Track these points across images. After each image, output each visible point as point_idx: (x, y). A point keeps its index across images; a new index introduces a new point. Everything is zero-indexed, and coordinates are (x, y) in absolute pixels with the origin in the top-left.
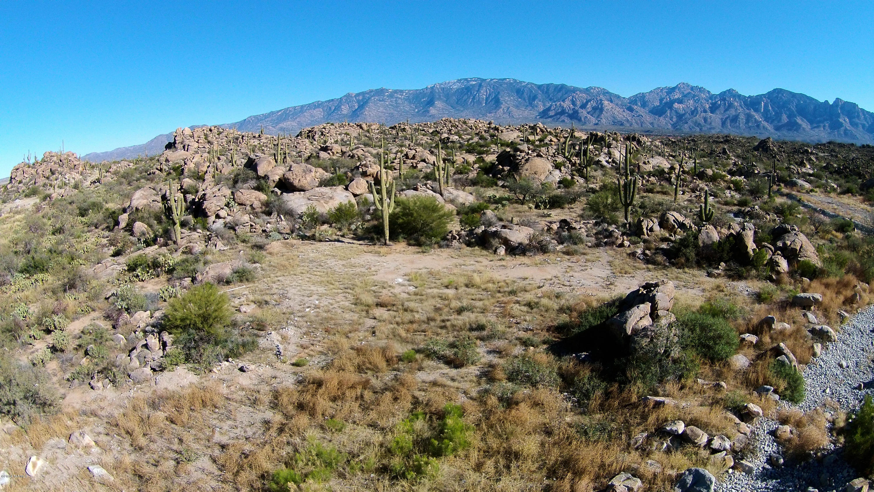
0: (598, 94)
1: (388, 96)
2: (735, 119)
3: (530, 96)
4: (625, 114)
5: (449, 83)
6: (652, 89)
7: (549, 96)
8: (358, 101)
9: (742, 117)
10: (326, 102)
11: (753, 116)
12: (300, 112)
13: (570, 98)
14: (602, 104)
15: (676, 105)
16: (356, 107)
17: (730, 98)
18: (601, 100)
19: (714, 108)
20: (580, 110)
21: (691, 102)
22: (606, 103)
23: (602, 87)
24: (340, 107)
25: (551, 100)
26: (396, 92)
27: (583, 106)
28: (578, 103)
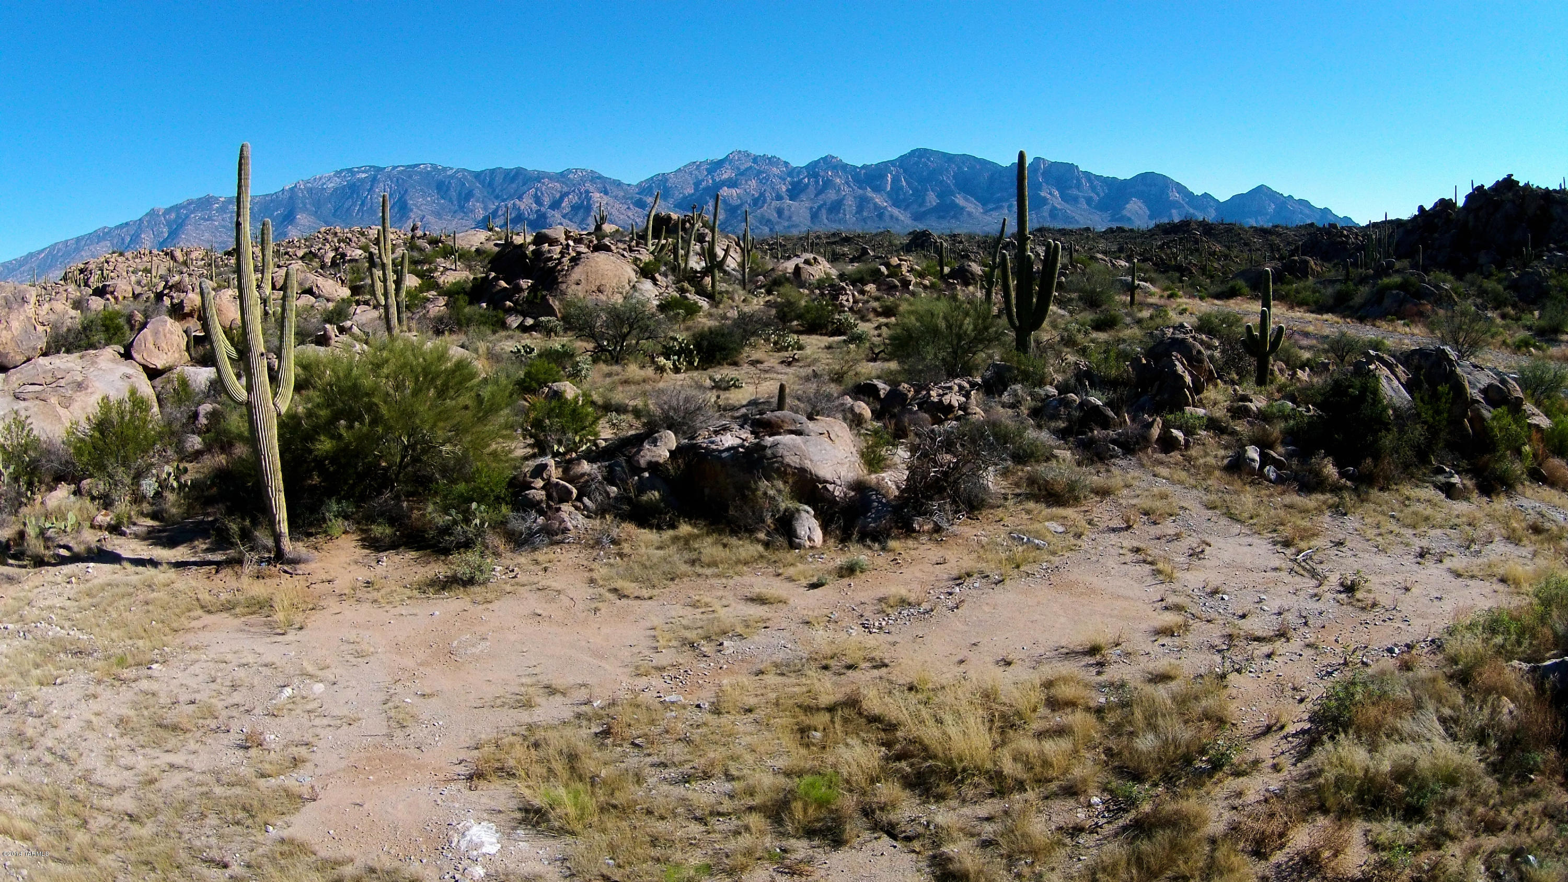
0: (583, 180)
1: (217, 209)
2: (836, 207)
3: (460, 194)
4: (630, 214)
5: (321, 178)
6: (680, 165)
7: (494, 191)
8: (169, 223)
9: (850, 203)
10: (117, 227)
11: (872, 199)
13: (532, 191)
14: (589, 199)
15: (725, 192)
17: (826, 171)
18: (587, 192)
19: (795, 191)
20: (550, 213)
21: (753, 183)
22: (596, 196)
23: (589, 169)
25: (497, 197)
27: (556, 205)
28: (547, 201)
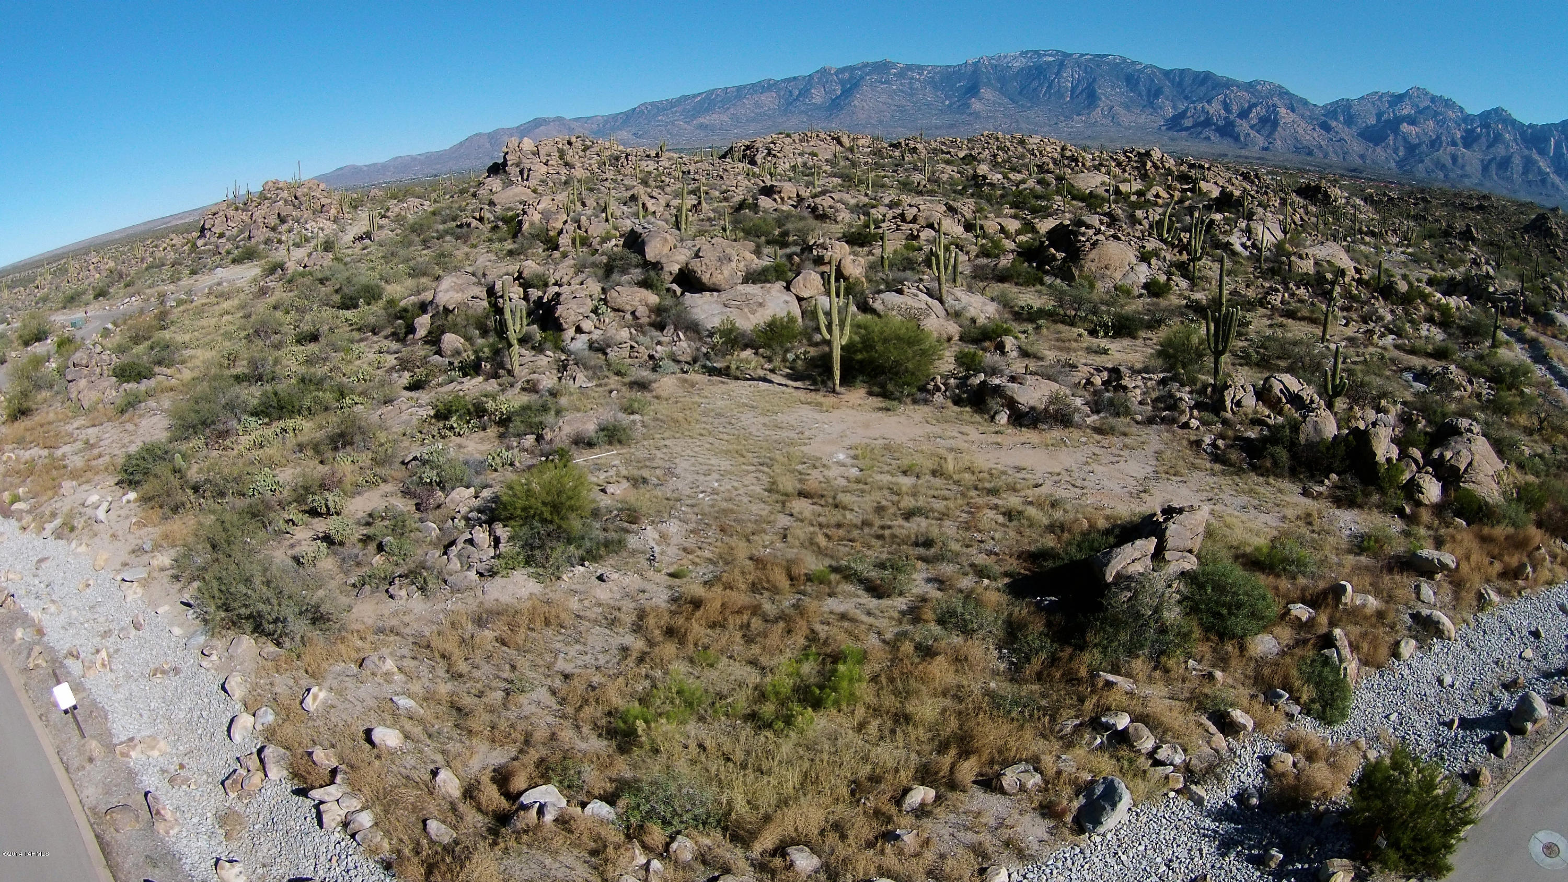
0: (1271, 94)
1: (895, 74)
2: (1504, 164)
3: (1149, 91)
4: (1315, 135)
5: (1005, 57)
6: (1364, 94)
7: (1183, 91)
8: (842, 83)
9: (1517, 161)
10: (784, 81)
11: (1536, 162)
12: (736, 97)
13: (1221, 97)
14: (1276, 114)
15: (1405, 127)
16: (839, 93)
17: (1497, 123)
18: (1275, 106)
19: (1469, 140)
20: (1239, 122)
21: (1431, 123)
22: (1283, 111)
23: (1278, 83)
24: (808, 90)
25: (1186, 98)
26: (909, 68)
27: (1244, 114)
28: (1235, 109)
